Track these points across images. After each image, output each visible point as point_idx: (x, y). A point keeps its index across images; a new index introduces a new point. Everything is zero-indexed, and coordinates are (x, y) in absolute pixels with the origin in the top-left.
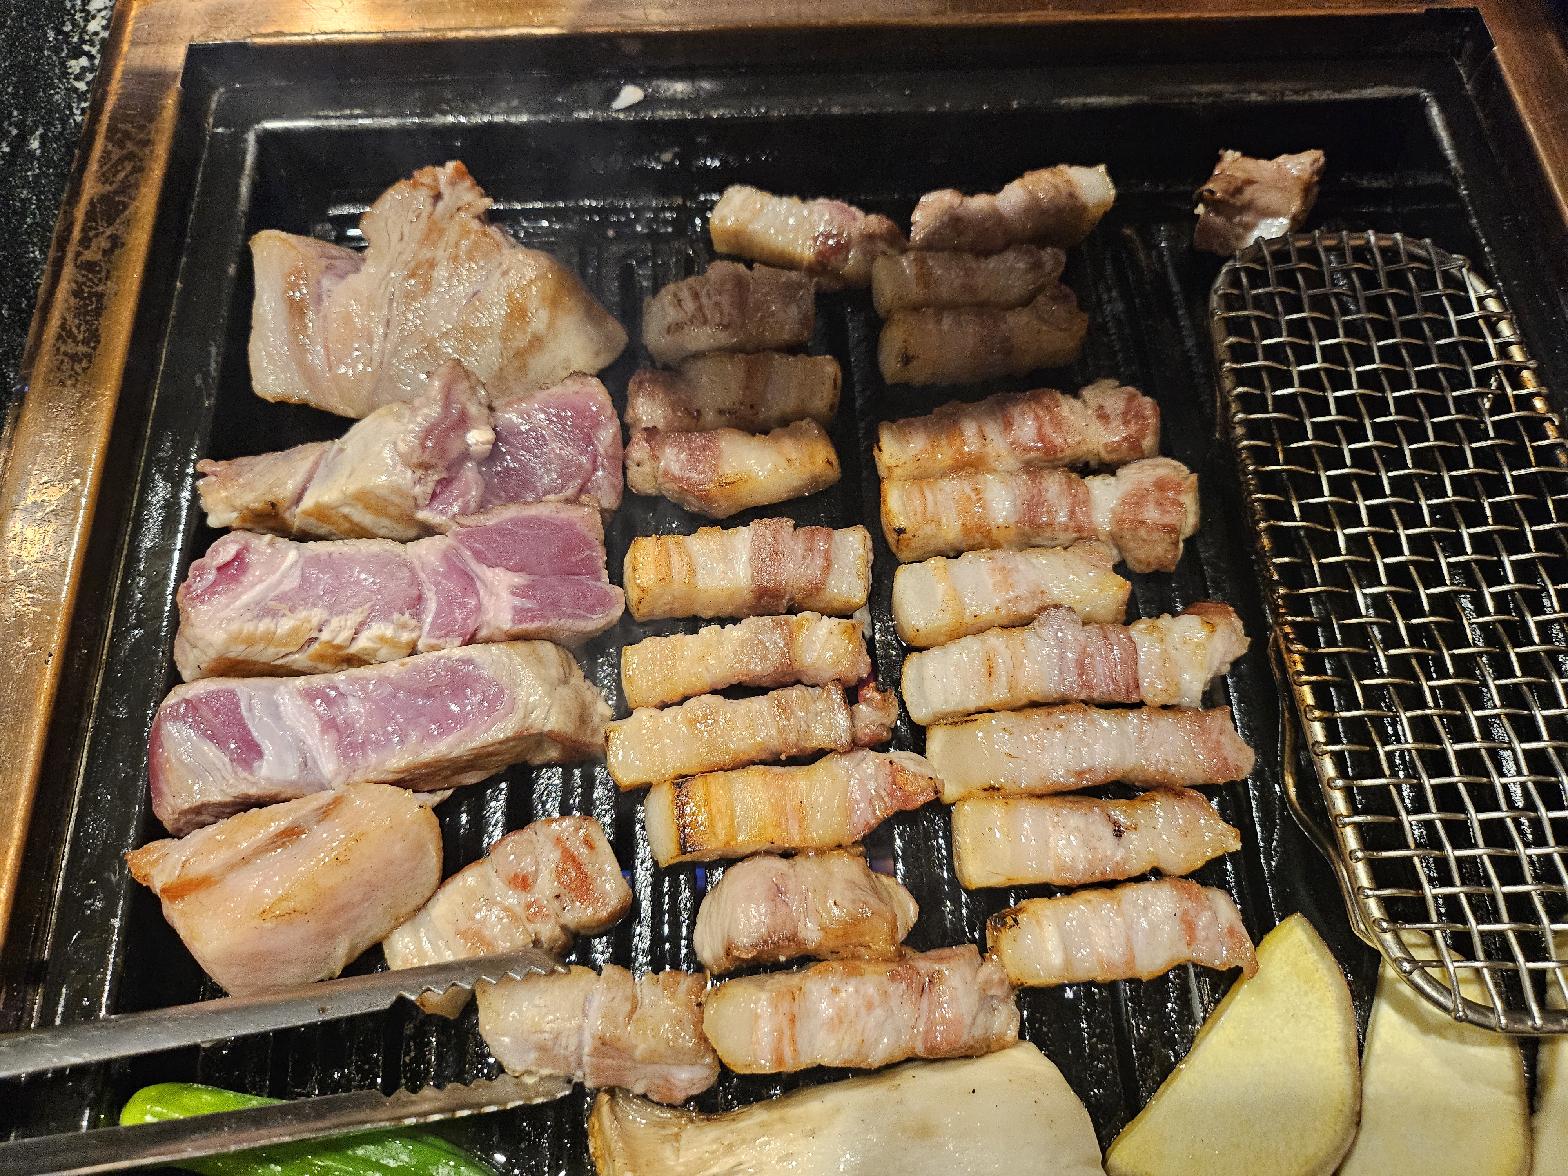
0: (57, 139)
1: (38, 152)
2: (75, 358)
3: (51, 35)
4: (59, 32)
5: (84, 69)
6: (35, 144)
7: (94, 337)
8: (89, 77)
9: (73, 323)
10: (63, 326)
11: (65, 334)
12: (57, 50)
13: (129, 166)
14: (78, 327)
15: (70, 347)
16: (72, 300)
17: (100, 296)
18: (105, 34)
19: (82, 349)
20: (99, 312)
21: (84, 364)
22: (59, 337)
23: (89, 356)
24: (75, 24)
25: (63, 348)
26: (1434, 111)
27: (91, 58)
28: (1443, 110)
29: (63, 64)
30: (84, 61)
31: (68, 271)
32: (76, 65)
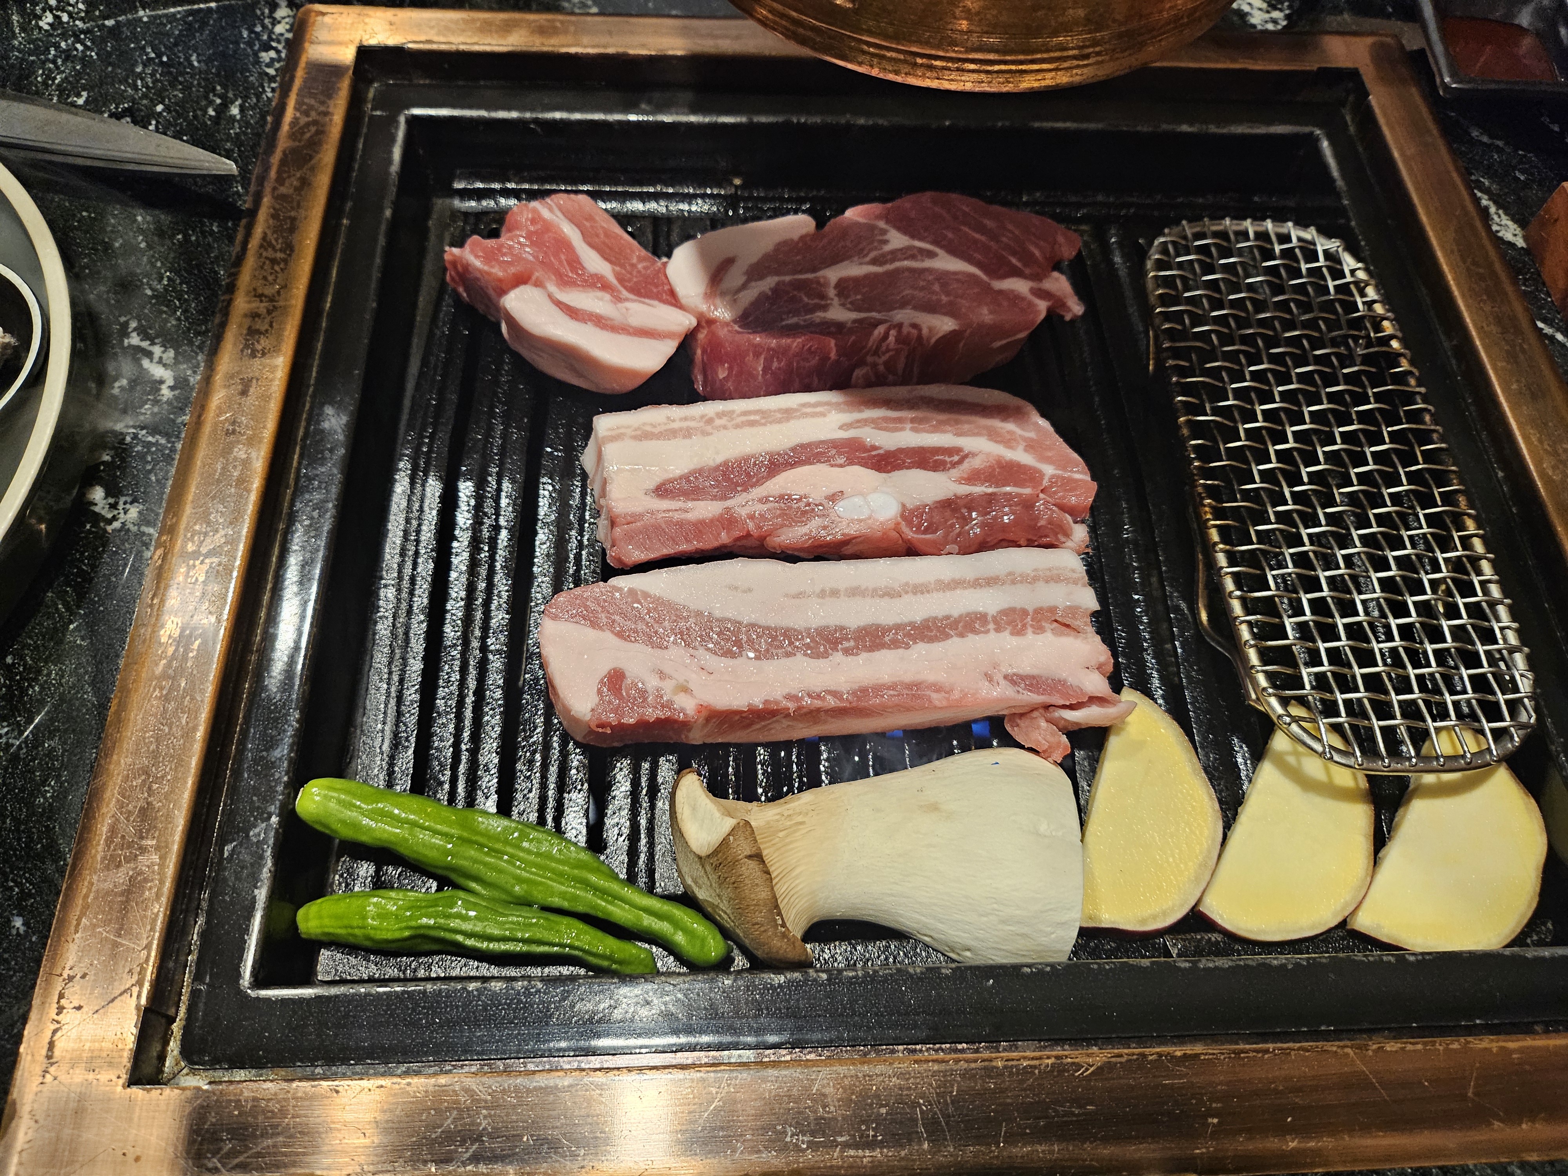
0: (253, 108)
1: (238, 117)
2: (274, 261)
3: (245, 34)
4: (251, 31)
5: (272, 60)
6: (235, 111)
7: (289, 248)
8: (277, 65)
9: (271, 237)
10: (264, 238)
11: (265, 244)
12: (250, 44)
13: (313, 129)
14: (276, 240)
15: (270, 253)
16: (271, 221)
17: (293, 220)
18: (290, 36)
19: (279, 255)
20: (292, 229)
21: (282, 266)
22: (261, 246)
23: (285, 261)
24: (264, 27)
25: (264, 254)
26: (1325, 144)
27: (278, 52)
28: (1332, 144)
29: (256, 54)
30: (272, 54)
31: (266, 200)
32: (266, 56)
